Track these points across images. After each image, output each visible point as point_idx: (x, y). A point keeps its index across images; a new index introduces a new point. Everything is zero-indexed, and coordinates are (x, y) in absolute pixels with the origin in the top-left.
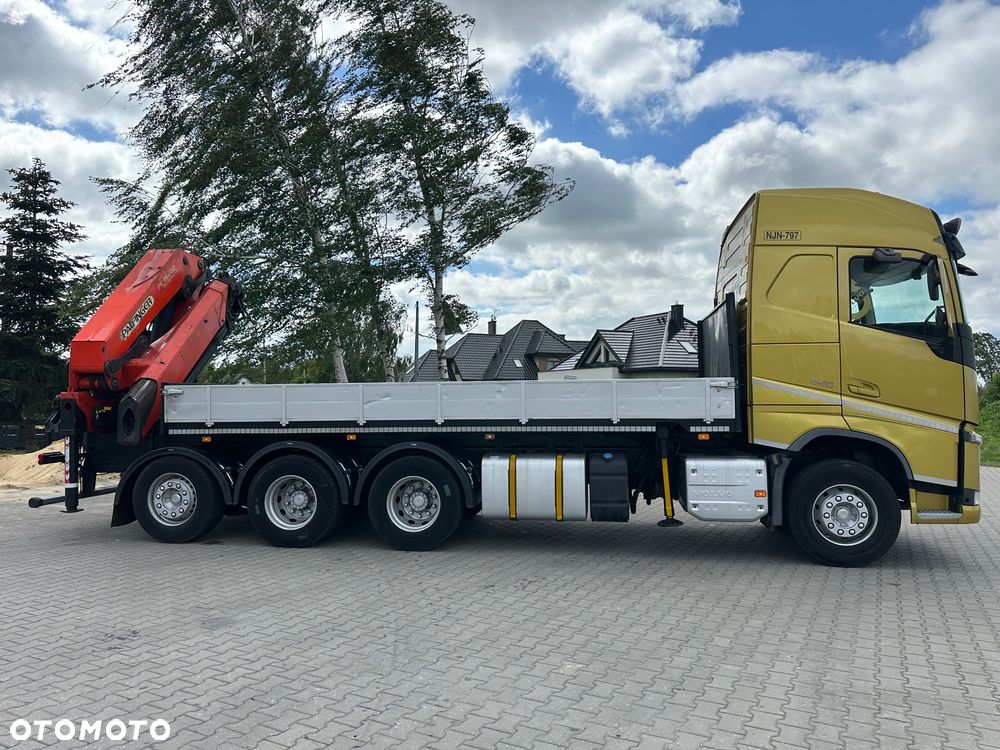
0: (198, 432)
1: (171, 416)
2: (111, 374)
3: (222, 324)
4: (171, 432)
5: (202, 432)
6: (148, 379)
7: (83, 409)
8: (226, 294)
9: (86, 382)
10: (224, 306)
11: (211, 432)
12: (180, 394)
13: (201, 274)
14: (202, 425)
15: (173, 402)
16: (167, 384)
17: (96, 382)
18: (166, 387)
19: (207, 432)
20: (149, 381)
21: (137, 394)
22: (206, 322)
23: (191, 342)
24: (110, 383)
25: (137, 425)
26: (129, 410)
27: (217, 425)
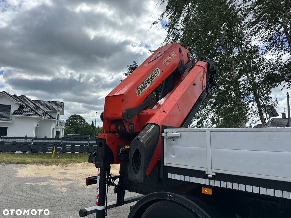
0: (196, 180)
1: (170, 160)
2: (127, 120)
3: (204, 88)
4: (170, 176)
5: (201, 181)
6: (152, 124)
7: (111, 147)
8: (206, 69)
9: (113, 127)
10: (205, 76)
11: (212, 183)
12: (177, 137)
13: (189, 61)
14: (201, 174)
15: (171, 145)
16: (166, 127)
17: (119, 126)
18: (165, 130)
19: (207, 182)
20: (153, 126)
21: (143, 137)
22: (194, 85)
23: (184, 97)
24: (127, 127)
25: (142, 166)
26: (137, 150)
27: (219, 177)
